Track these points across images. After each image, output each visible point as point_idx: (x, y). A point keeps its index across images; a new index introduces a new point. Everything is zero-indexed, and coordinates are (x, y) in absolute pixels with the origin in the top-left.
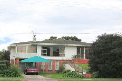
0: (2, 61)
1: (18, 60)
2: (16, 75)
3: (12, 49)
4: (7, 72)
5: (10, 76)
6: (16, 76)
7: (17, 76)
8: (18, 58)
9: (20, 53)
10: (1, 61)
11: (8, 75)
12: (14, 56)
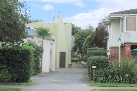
0: (96, 50)
1: (128, 48)
2: (130, 79)
3: (112, 24)
4: (113, 74)
5: (120, 82)
6: (132, 81)
7: (134, 81)
8: (128, 43)
9: (133, 33)
10: (94, 50)
11: (115, 81)
12: (120, 39)
